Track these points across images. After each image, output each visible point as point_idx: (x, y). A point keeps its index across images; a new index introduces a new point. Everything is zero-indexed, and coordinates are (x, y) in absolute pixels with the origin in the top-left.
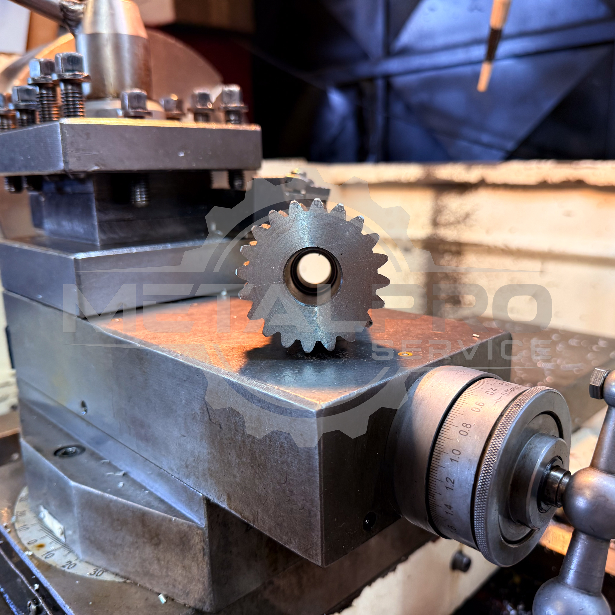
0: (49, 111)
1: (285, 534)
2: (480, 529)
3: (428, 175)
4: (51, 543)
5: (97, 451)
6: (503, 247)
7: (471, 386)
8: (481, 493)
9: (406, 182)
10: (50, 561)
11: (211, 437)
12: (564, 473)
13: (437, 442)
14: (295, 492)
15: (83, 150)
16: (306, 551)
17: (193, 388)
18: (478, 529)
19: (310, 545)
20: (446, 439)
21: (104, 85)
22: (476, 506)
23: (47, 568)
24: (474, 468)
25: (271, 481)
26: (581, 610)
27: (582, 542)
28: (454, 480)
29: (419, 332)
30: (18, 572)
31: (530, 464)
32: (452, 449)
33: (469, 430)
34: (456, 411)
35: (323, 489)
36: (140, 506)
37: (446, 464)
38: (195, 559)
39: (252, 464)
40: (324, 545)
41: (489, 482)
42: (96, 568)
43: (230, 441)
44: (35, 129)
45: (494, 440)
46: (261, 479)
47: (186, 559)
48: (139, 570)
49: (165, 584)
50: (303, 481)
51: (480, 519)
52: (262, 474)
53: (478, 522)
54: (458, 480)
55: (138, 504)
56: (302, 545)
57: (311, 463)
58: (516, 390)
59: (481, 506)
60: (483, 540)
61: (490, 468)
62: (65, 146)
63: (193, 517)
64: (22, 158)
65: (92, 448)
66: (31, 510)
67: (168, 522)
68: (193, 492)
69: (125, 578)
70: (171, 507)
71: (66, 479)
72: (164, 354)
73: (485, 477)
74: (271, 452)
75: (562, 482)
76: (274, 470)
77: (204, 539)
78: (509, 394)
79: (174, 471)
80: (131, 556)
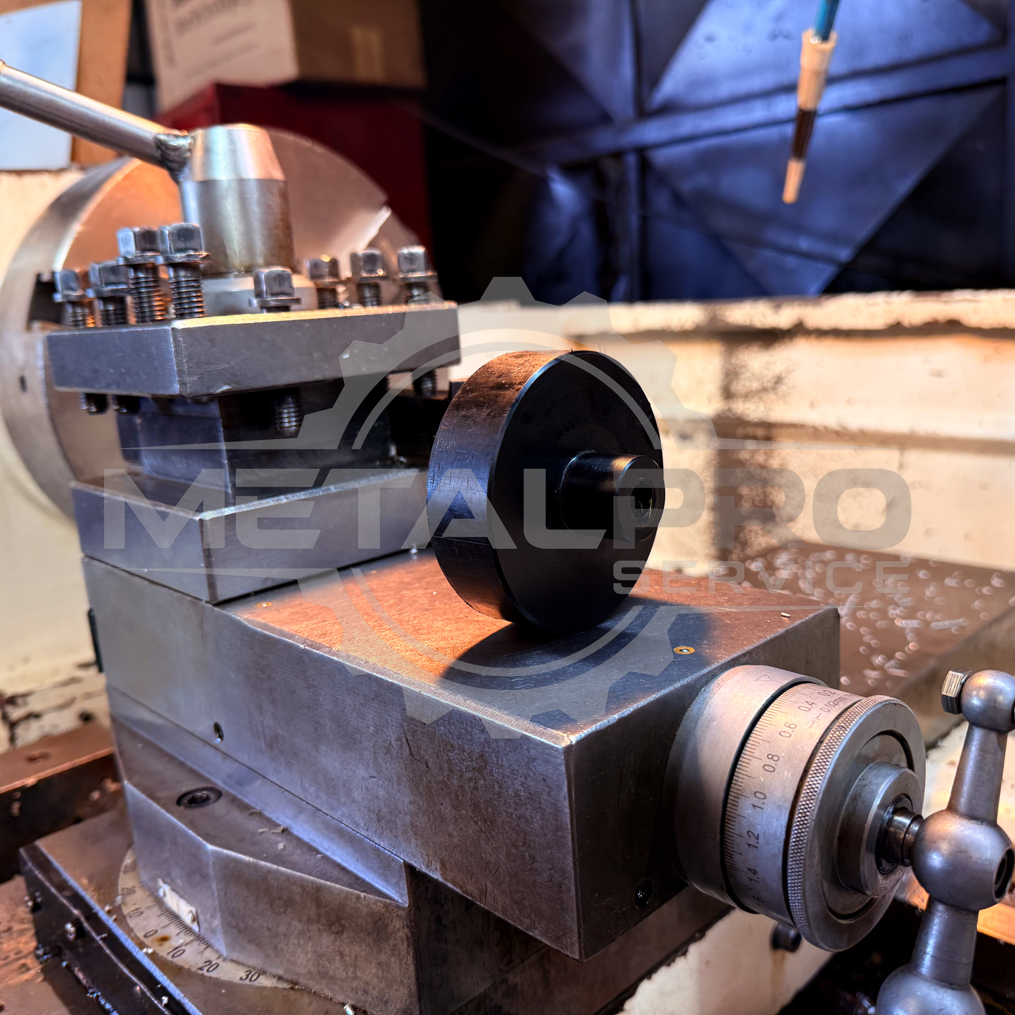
0: (149, 302)
1: (526, 916)
2: (796, 901)
3: (713, 319)
4: (178, 934)
5: (240, 797)
6: (838, 428)
7: (778, 699)
8: (796, 853)
9: (678, 329)
10: (179, 961)
11: (414, 779)
12: (911, 818)
13: (734, 781)
14: (538, 858)
15: (206, 364)
16: (557, 939)
17: (385, 710)
18: (793, 901)
19: (563, 931)
20: (745, 777)
21: (226, 255)
22: (790, 871)
23: (177, 972)
24: (784, 817)
25: (504, 843)
26: (941, 1010)
27: (939, 915)
28: (758, 835)
30: (134, 979)
31: (863, 808)
32: (755, 790)
33: (776, 764)
34: (758, 737)
35: (577, 854)
37: (747, 812)
38: (397, 952)
39: (476, 819)
40: (582, 930)
41: (805, 837)
42: (248, 969)
43: (442, 786)
45: (811, 778)
46: (488, 839)
47: (383, 952)
48: (312, 970)
50: (548, 843)
51: (796, 888)
52: (490, 833)
53: (793, 892)
54: (764, 834)
55: (310, 875)
57: (560, 819)
58: (840, 703)
59: (797, 870)
61: (807, 818)
62: (181, 360)
63: (391, 892)
64: (112, 371)
65: (231, 791)
66: (142, 886)
67: (354, 900)
68: (390, 856)
69: (292, 983)
70: (357, 878)
71: (199, 841)
72: (341, 660)
73: (800, 831)
74: (502, 803)
75: (910, 830)
76: (507, 828)
77: (408, 923)
78: (831, 710)
79: (360, 827)
80: (300, 950)
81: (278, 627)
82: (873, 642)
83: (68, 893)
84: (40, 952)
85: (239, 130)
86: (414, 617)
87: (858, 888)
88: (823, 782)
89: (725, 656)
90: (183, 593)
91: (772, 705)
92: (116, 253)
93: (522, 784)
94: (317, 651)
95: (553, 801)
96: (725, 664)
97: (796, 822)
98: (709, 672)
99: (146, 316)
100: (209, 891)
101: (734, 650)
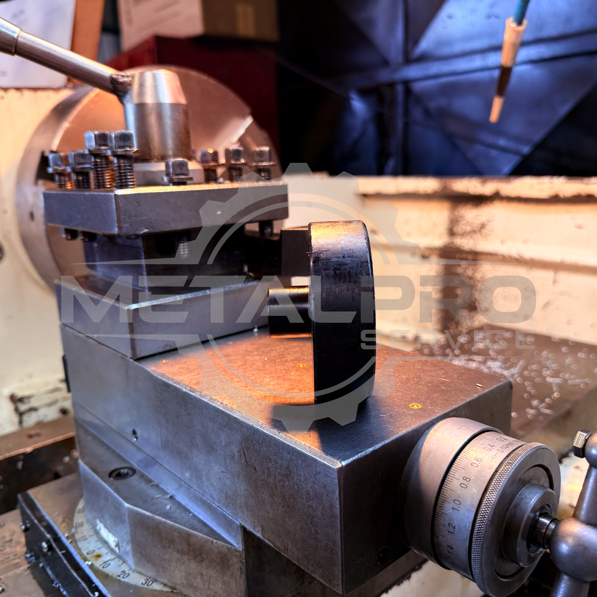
0: (103, 177)
1: (311, 565)
2: (476, 569)
3: (445, 188)
4: (107, 554)
5: (146, 474)
6: (517, 257)
7: (472, 441)
8: (477, 540)
9: (423, 193)
10: (107, 570)
11: (247, 476)
12: (550, 520)
13: (442, 492)
14: (319, 532)
15: (134, 216)
16: (329, 581)
17: (231, 433)
19: (333, 576)
20: (448, 490)
21: (150, 149)
22: (473, 550)
23: (105, 577)
24: (471, 517)
25: (299, 521)
27: (565, 582)
29: (429, 379)
30: (80, 580)
31: (521, 513)
32: (454, 499)
33: (468, 484)
34: (458, 465)
35: (343, 533)
36: (185, 528)
37: (448, 511)
38: (234, 576)
39: (283, 504)
40: (344, 577)
41: (484, 531)
42: (146, 578)
43: (264, 482)
44: (91, 194)
45: (489, 494)
46: (290, 517)
47: (226, 575)
48: (184, 582)
50: (326, 525)
51: (476, 561)
52: (291, 514)
53: (474, 563)
54: (459, 526)
55: (185, 526)
56: (326, 576)
57: (333, 511)
59: (477, 550)
60: (479, 577)
61: (485, 519)
62: (119, 214)
63: (231, 540)
64: (79, 217)
65: (141, 470)
66: (88, 522)
67: (209, 544)
68: (232, 519)
69: (172, 588)
70: (212, 530)
71: (121, 501)
72: (206, 401)
73: (480, 526)
74: (299, 497)
75: (549, 528)
76: (301, 512)
77: (242, 560)
78: (504, 451)
79: (215, 499)
80: (177, 569)
81: (171, 376)
82: (532, 391)
83: (44, 524)
85: (160, 74)
86: (253, 375)
87: (515, 561)
88: (496, 497)
89: (440, 412)
90: (117, 351)
91: (468, 445)
92: (83, 146)
93: (312, 487)
95: (329, 499)
96: (440, 417)
97: (479, 521)
98: (430, 422)
99: (100, 185)
100: (126, 530)
101: (446, 408)
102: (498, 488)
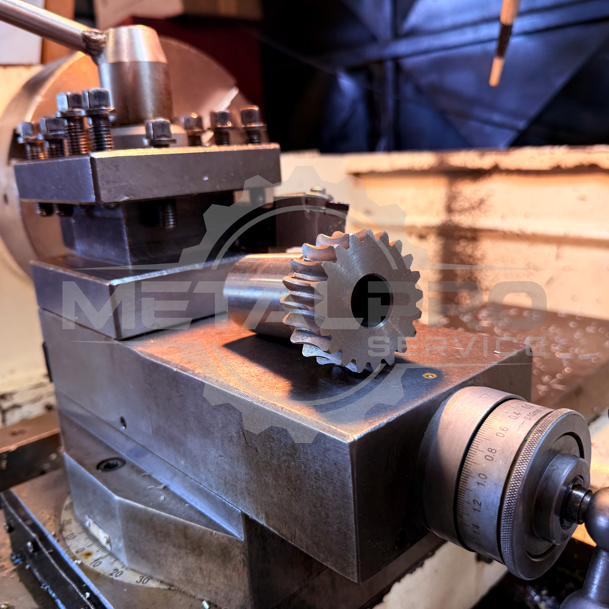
0: (77, 142)
1: (322, 552)
2: (506, 548)
3: (442, 162)
4: (97, 551)
5: (137, 464)
7: (495, 410)
8: (507, 516)
9: (419, 169)
10: (99, 569)
11: (248, 459)
12: (585, 493)
13: (464, 466)
14: (330, 515)
15: (113, 182)
16: (343, 569)
17: (229, 413)
18: (504, 548)
19: (347, 564)
20: (472, 463)
22: (502, 528)
23: (96, 576)
24: (499, 492)
25: (307, 504)
27: (603, 558)
30: (69, 580)
31: (553, 485)
32: (479, 473)
33: (494, 455)
34: (481, 436)
35: (357, 515)
36: (181, 520)
37: (473, 487)
38: (236, 569)
39: (288, 487)
40: (359, 564)
41: (514, 506)
42: (141, 575)
43: (266, 464)
44: (65, 161)
45: (518, 465)
46: (297, 501)
47: (228, 569)
48: (182, 578)
49: (208, 591)
50: (338, 506)
51: (506, 540)
52: (298, 497)
53: (504, 542)
54: (485, 503)
55: (180, 517)
56: (339, 563)
57: (345, 490)
58: (538, 414)
59: (507, 528)
60: (509, 558)
61: (515, 493)
62: (96, 180)
63: (232, 530)
64: (54, 188)
65: (132, 460)
66: (76, 519)
67: (209, 535)
68: (232, 508)
69: (169, 585)
70: (211, 521)
71: (110, 493)
72: (200, 379)
74: (307, 478)
75: (584, 500)
76: (309, 494)
77: (244, 551)
78: (531, 418)
79: (213, 487)
80: (174, 565)
81: (160, 356)
82: (541, 367)
83: (29, 522)
84: (14, 558)
85: (137, 29)
87: (547, 537)
88: (527, 469)
89: (457, 380)
90: (100, 333)
91: (491, 414)
92: (55, 110)
93: (320, 466)
94: (185, 373)
95: (341, 478)
96: (458, 386)
97: (508, 495)
98: (447, 391)
99: (76, 151)
100: (118, 524)
101: (464, 376)
102: (529, 458)
